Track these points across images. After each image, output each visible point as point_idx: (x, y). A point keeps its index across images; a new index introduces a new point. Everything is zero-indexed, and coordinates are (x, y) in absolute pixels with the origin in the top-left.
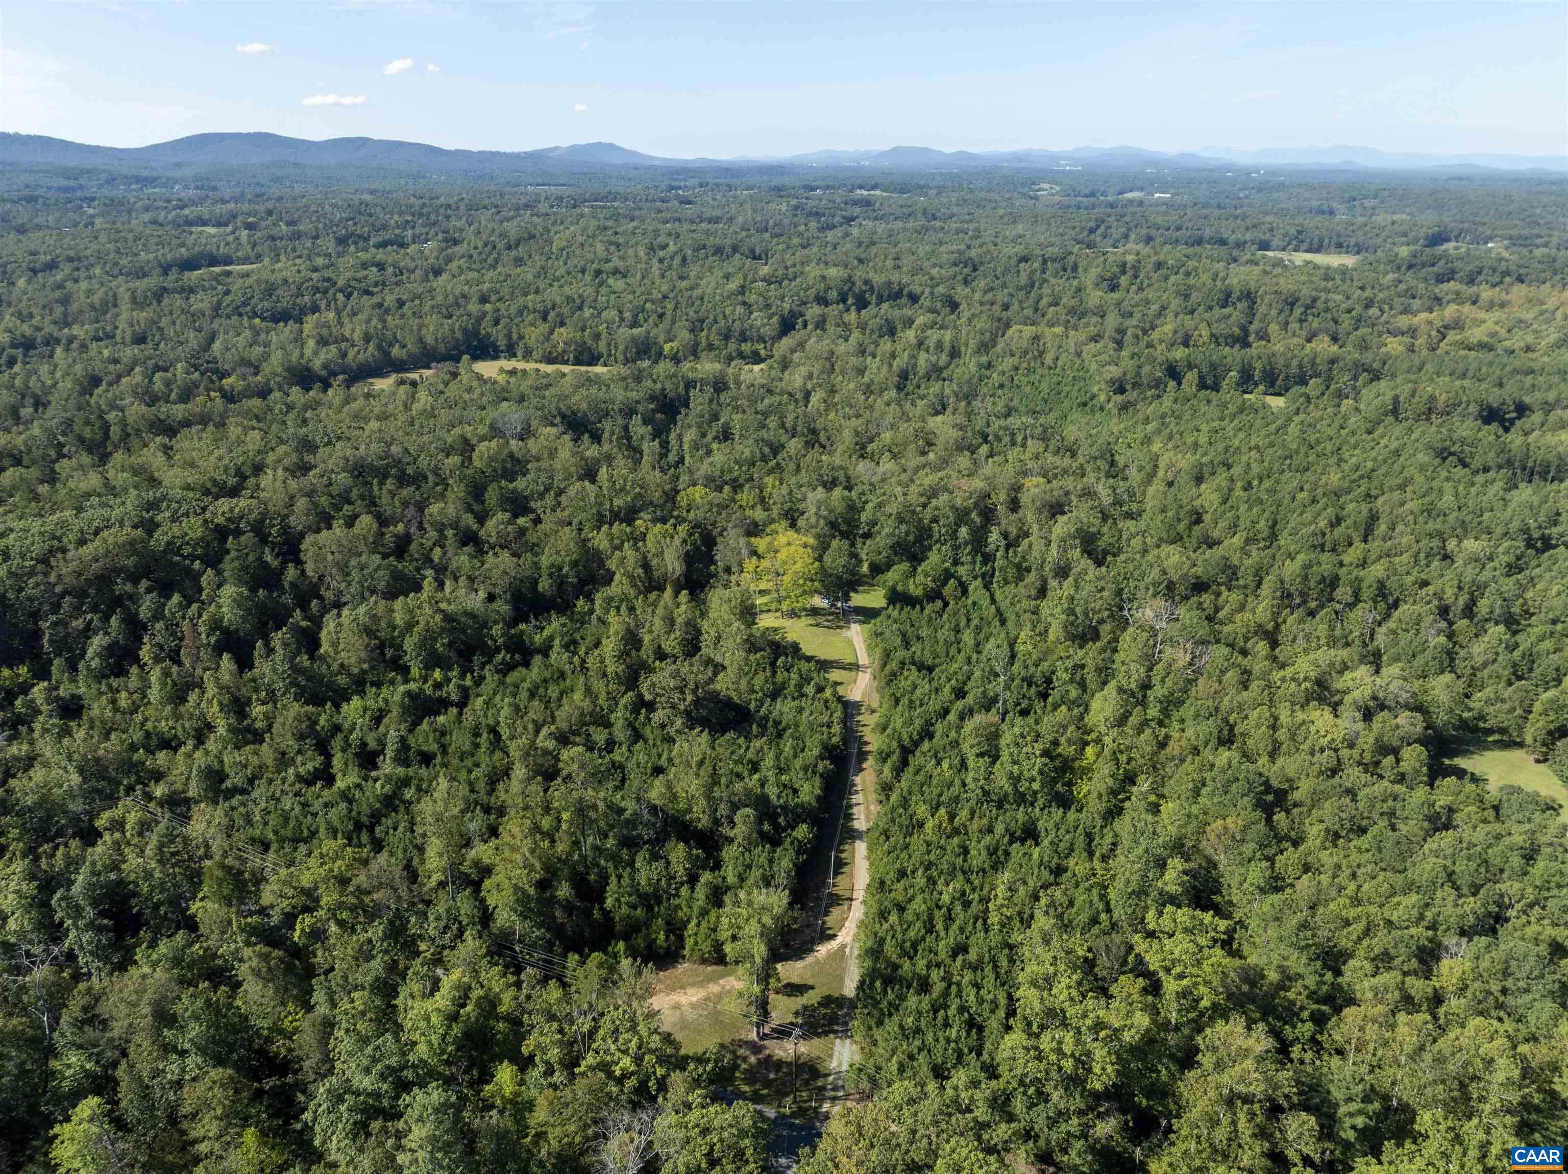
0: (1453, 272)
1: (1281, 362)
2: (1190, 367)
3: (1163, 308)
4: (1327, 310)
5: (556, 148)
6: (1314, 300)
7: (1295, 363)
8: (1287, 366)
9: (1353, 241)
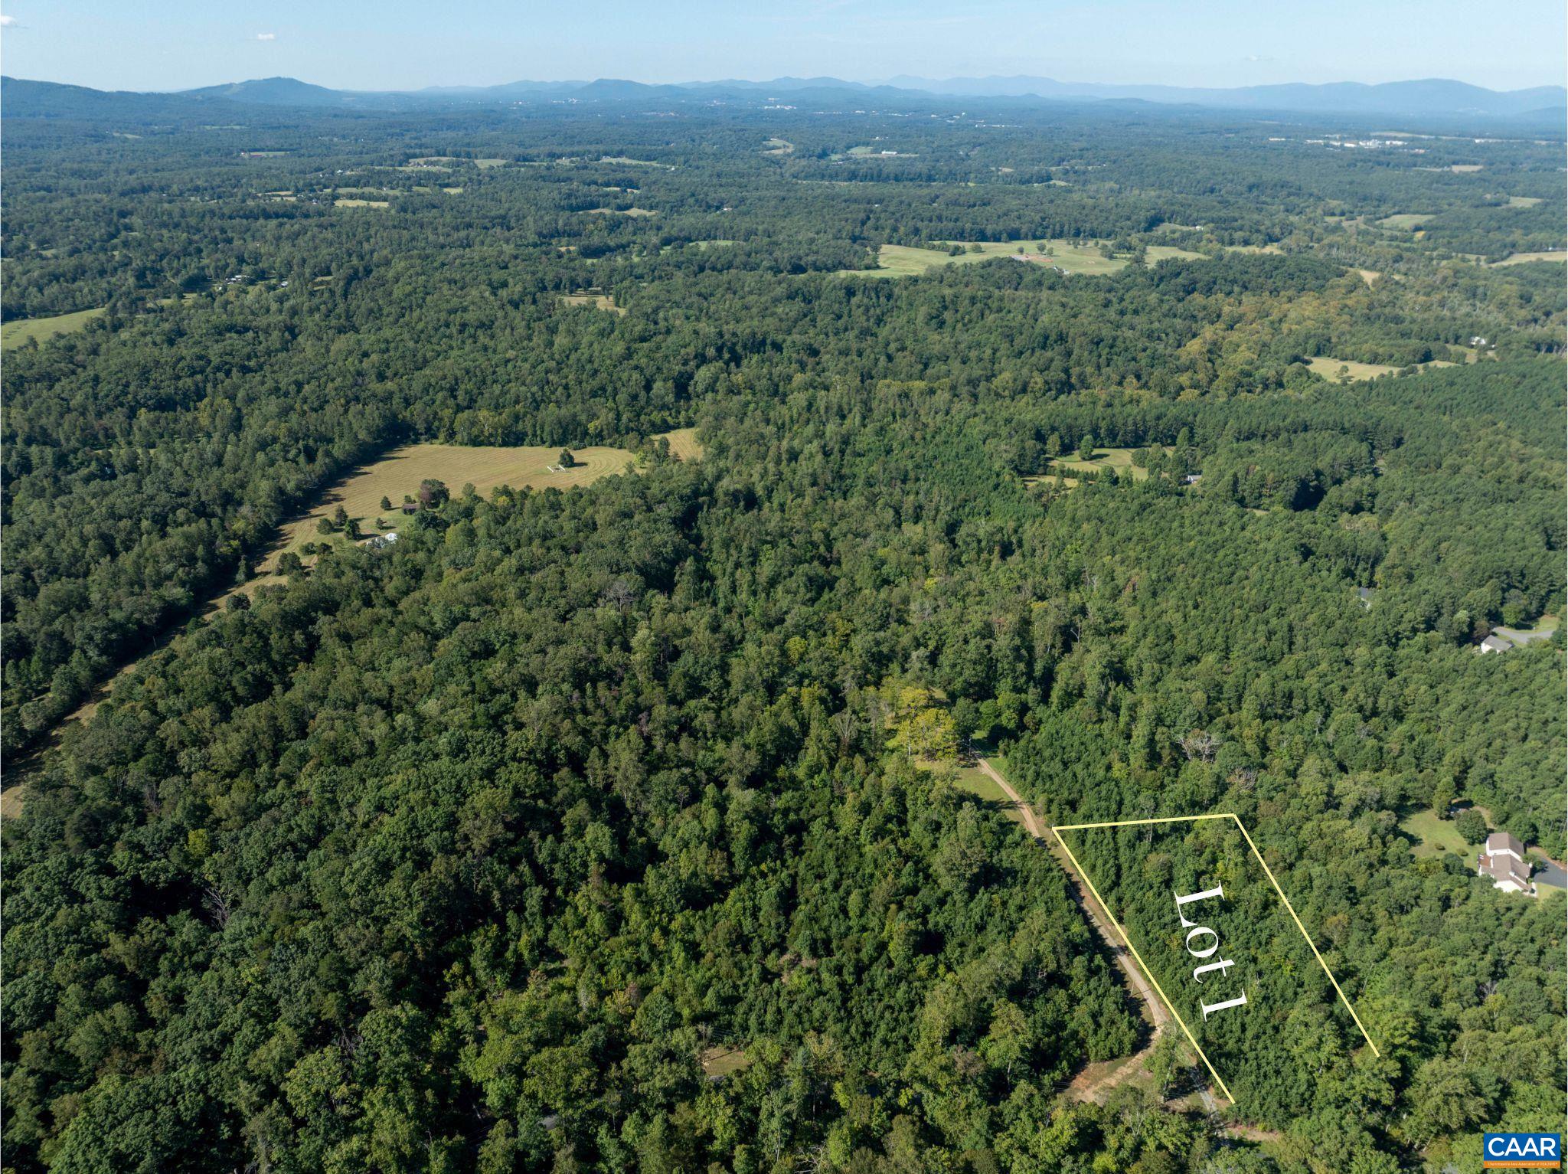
0: (1194, 282)
1: (1120, 421)
2: (1053, 429)
3: (995, 351)
4: (1126, 350)
5: (231, 85)
6: (1115, 339)
7: (1130, 421)
8: (1125, 424)
9: (1088, 226)
